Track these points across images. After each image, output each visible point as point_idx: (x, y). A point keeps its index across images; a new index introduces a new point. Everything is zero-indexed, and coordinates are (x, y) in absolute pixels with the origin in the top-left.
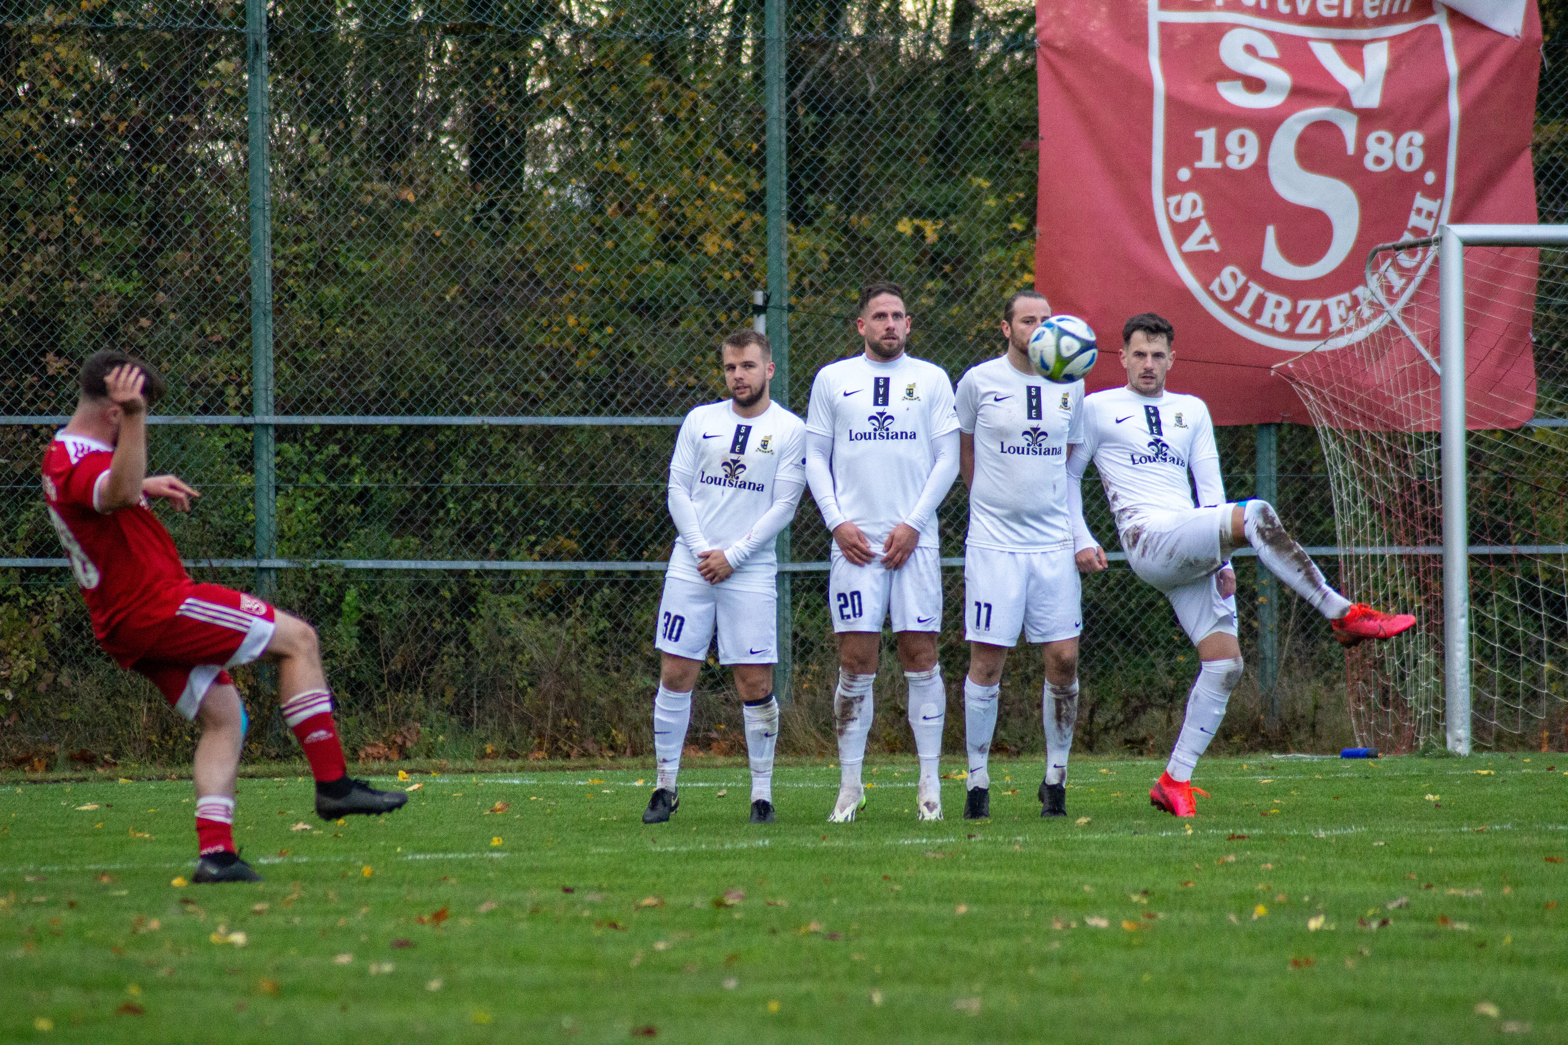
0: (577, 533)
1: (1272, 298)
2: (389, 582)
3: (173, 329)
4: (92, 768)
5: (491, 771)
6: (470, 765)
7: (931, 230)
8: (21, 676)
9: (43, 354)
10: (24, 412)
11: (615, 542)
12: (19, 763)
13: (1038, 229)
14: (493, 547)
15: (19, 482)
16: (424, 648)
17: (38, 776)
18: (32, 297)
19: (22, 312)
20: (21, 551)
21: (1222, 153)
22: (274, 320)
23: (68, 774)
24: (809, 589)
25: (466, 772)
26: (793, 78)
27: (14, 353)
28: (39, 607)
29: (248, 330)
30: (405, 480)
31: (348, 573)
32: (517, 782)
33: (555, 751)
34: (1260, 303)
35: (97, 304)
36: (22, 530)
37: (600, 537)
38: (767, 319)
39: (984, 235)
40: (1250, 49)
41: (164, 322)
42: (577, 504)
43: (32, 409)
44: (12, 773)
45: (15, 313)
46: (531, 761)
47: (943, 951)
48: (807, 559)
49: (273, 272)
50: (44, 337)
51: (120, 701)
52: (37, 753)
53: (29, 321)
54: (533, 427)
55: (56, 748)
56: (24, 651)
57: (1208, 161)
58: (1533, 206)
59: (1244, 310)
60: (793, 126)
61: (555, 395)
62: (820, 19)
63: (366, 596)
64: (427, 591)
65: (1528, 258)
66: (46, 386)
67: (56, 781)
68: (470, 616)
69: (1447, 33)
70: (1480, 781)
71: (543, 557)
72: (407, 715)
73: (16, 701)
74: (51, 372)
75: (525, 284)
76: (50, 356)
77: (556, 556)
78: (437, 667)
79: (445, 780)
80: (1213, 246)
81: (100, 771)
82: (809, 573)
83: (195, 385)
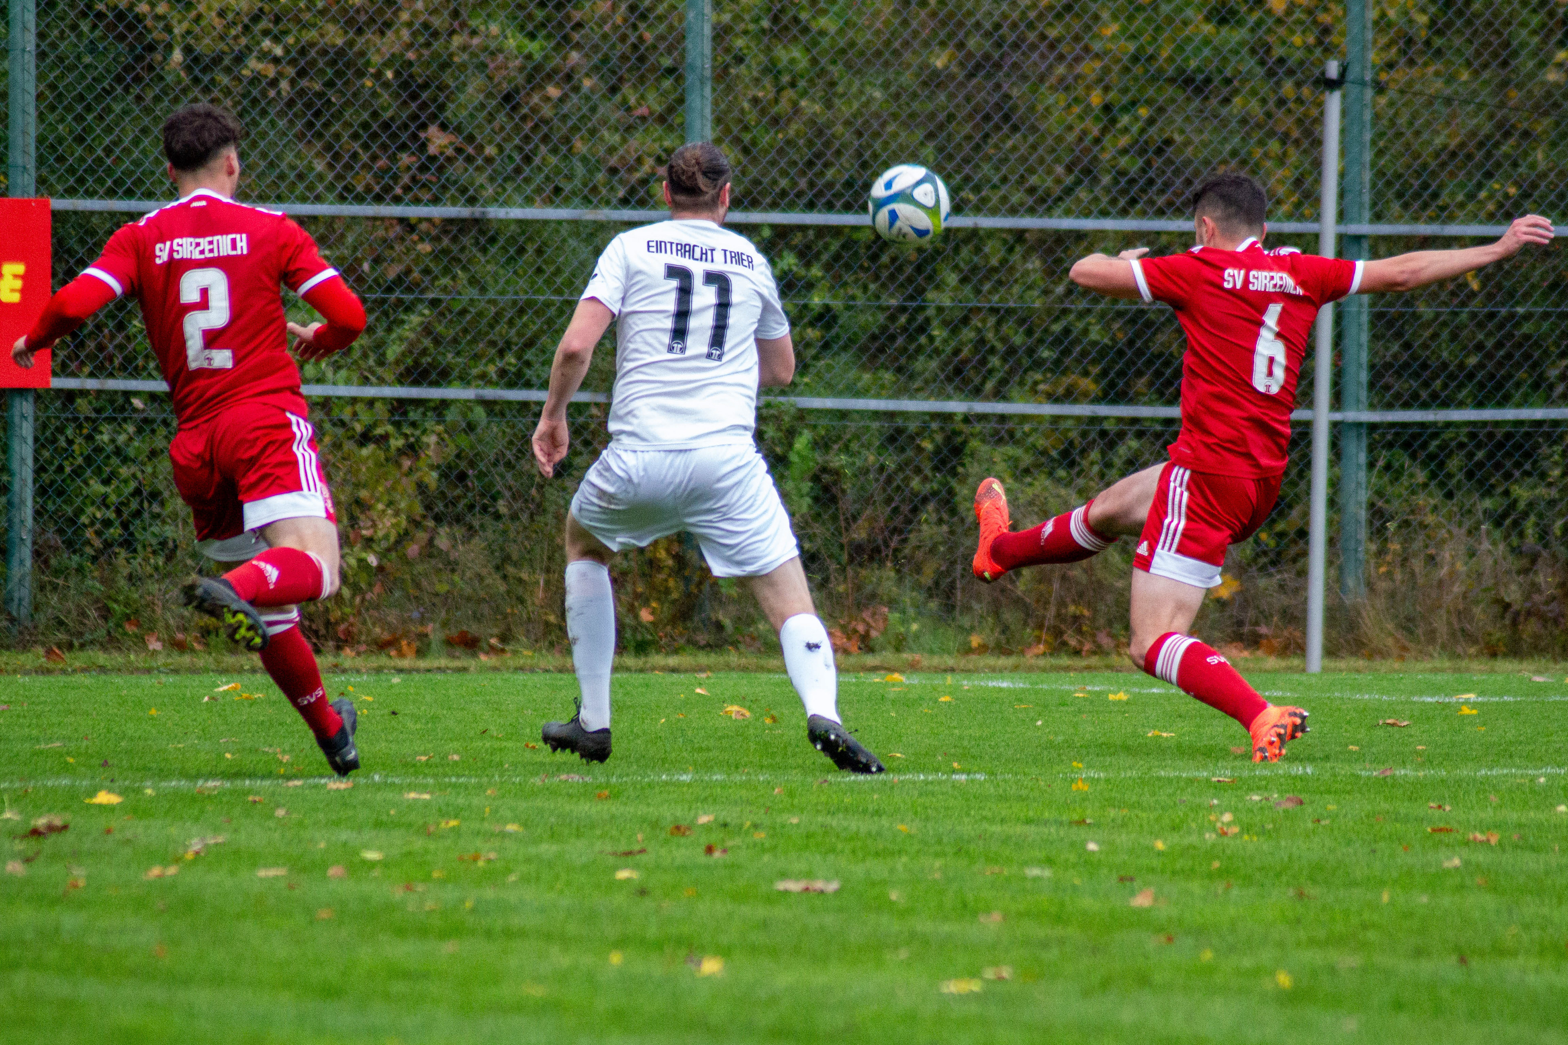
0: (1095, 370)
2: (852, 426)
3: (587, 98)
4: (474, 655)
5: (977, 670)
6: (950, 662)
8: (386, 537)
9: (424, 126)
10: (397, 200)
11: (1144, 380)
12: (382, 646)
14: (989, 386)
15: (389, 290)
16: (896, 510)
17: (405, 663)
18: (411, 55)
19: (398, 74)
20: (389, 376)
22: (714, 90)
23: (443, 662)
24: (1390, 445)
25: (945, 671)
27: (386, 126)
28: (412, 449)
29: (681, 101)
30: (878, 297)
31: (802, 415)
32: (1004, 685)
33: (1059, 647)
35: (492, 66)
36: (393, 352)
37: (1122, 374)
38: (1344, 97)
41: (576, 89)
42: (1095, 332)
43: (407, 198)
44: (374, 658)
45: (389, 74)
46: (1029, 659)
48: (1389, 406)
49: (714, 28)
50: (424, 106)
51: (511, 570)
52: (406, 634)
53: (405, 85)
54: (1042, 231)
55: (429, 628)
56: (390, 504)
61: (1069, 191)
63: (822, 444)
64: (902, 439)
66: (423, 168)
67: (429, 671)
68: (954, 473)
71: (1050, 398)
72: (873, 596)
73: (381, 569)
74: (432, 150)
75: (1033, 47)
76: (433, 130)
78: (912, 536)
79: (915, 680)
81: (483, 658)
82: (1392, 425)
83: (613, 171)
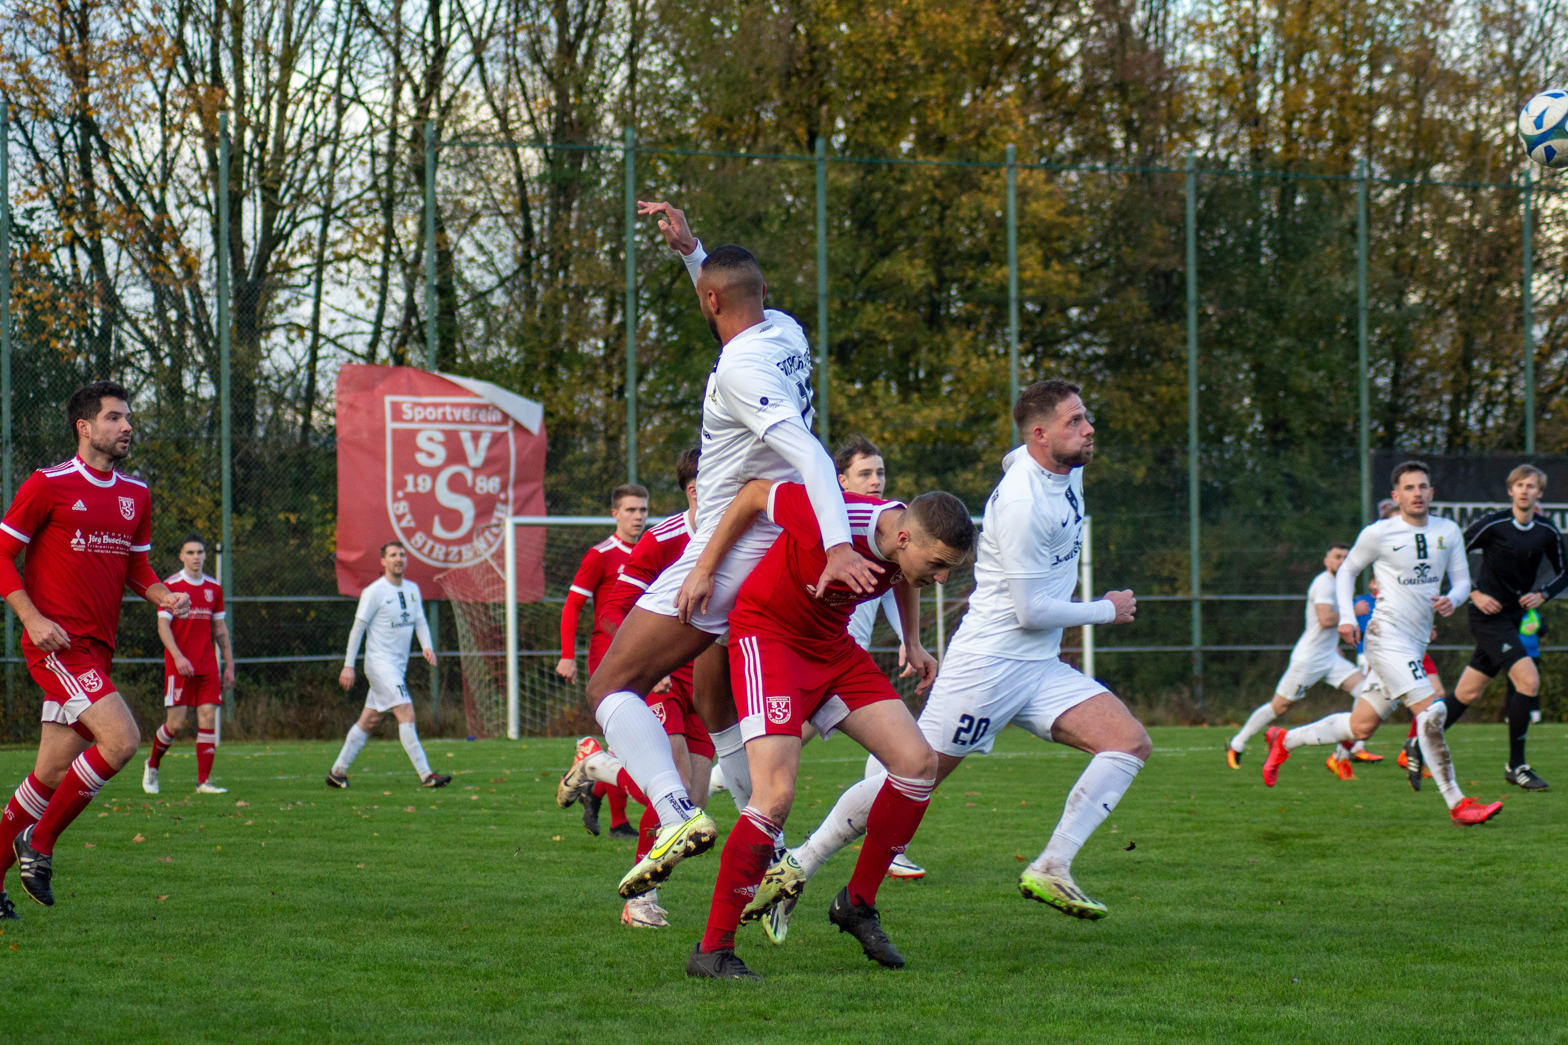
1: (437, 546)
7: (293, 519)
13: (339, 518)
21: (416, 485)
26: (234, 453)
34: (432, 549)
39: (315, 520)
40: (431, 439)
42: (142, 635)
47: (292, 824)
57: (410, 488)
58: (544, 510)
59: (426, 550)
60: (234, 474)
62: (245, 430)
65: (541, 531)
69: (511, 436)
70: (522, 750)
71: (128, 657)
77: (134, 656)
80: (412, 524)
